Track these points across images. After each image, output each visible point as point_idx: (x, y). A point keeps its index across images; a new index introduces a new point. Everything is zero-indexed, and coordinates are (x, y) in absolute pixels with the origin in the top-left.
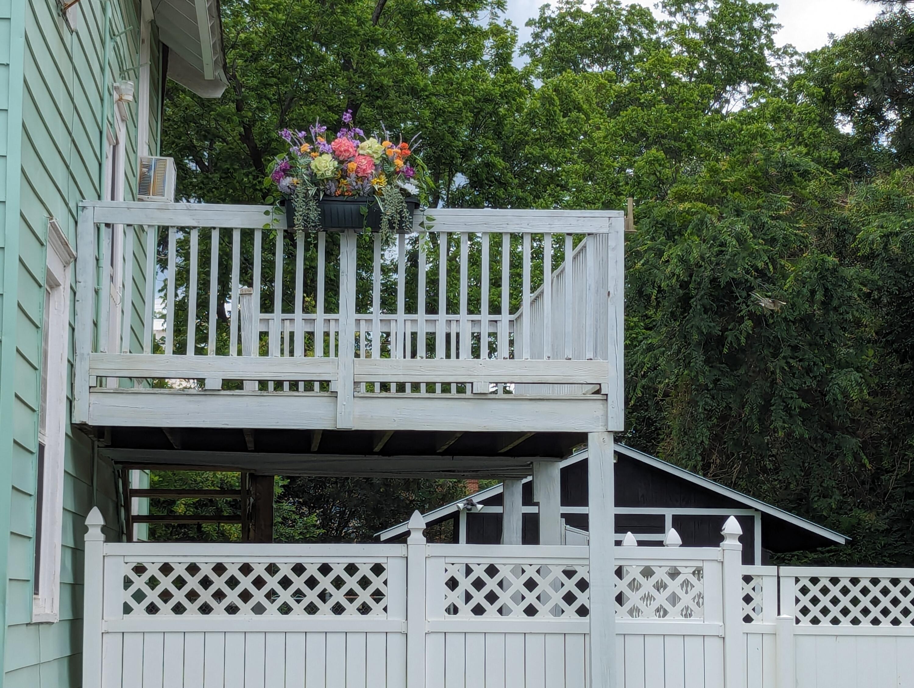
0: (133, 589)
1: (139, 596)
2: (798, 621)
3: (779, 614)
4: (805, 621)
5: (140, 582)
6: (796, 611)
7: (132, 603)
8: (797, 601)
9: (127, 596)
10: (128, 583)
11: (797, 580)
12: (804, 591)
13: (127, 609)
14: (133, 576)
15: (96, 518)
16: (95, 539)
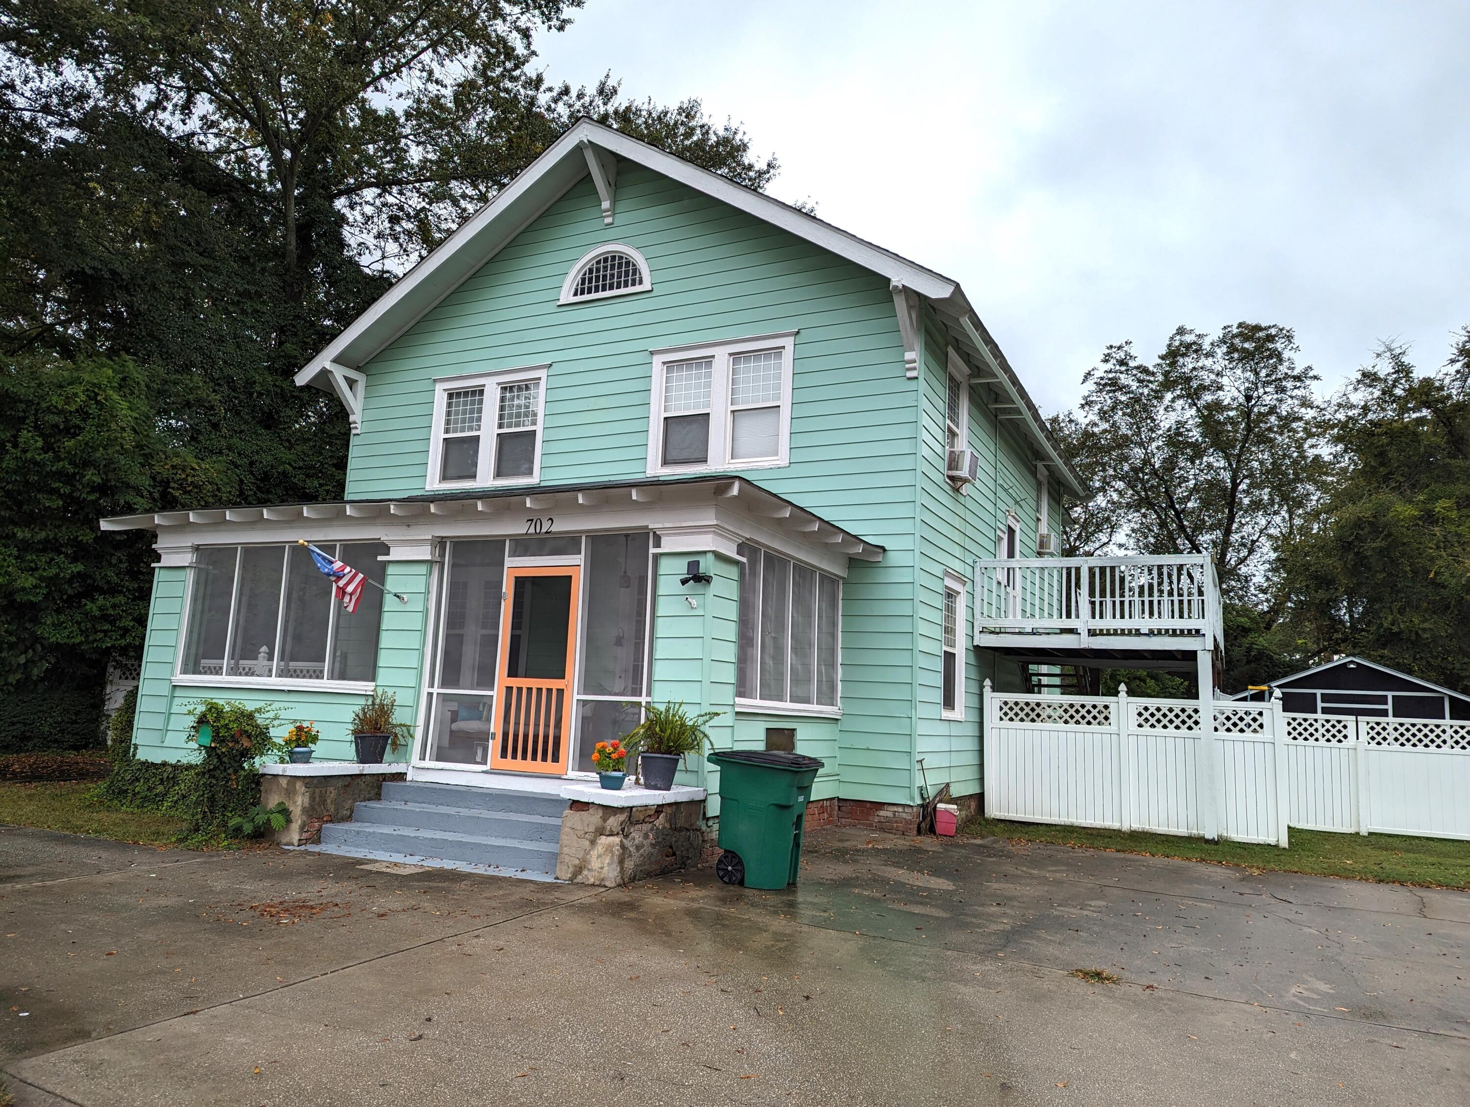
0: (1003, 711)
1: (1006, 714)
2: (1369, 743)
3: (1358, 739)
4: (1373, 743)
5: (1006, 709)
6: (1368, 738)
7: (1003, 717)
8: (1368, 733)
9: (1001, 714)
10: (1001, 709)
11: (1368, 723)
12: (1372, 728)
13: (1001, 719)
14: (1003, 706)
15: (988, 682)
16: (987, 691)
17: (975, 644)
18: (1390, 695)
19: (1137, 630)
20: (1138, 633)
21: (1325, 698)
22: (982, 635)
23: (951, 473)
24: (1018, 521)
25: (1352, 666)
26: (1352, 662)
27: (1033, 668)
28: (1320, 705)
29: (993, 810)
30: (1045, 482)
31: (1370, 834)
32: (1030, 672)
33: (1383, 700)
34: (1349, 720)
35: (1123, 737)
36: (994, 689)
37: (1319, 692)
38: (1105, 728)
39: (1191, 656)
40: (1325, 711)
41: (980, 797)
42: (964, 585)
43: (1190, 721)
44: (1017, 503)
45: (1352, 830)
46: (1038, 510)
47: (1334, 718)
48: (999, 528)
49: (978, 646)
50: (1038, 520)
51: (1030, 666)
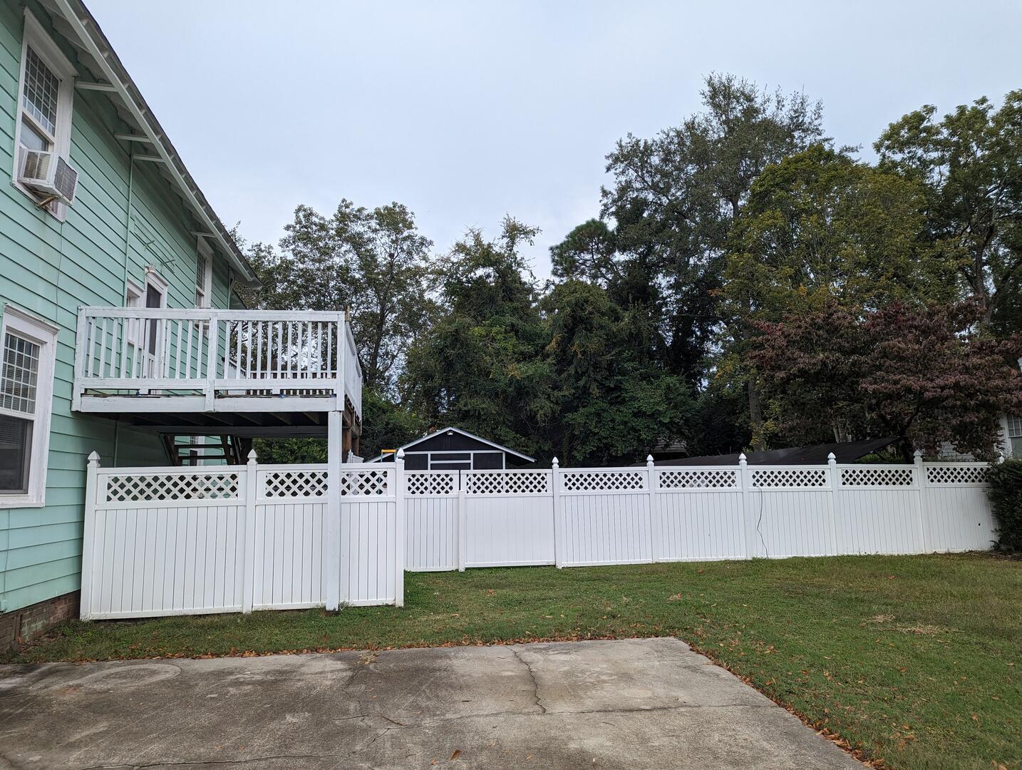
0: (112, 489)
1: (115, 492)
2: (468, 492)
3: (460, 489)
4: (471, 492)
5: (115, 487)
6: (467, 488)
7: (112, 496)
9: (109, 492)
10: (109, 486)
11: (468, 475)
12: (470, 480)
13: (109, 498)
14: (112, 483)
15: (94, 456)
16: (93, 467)
17: (73, 409)
18: (472, 452)
19: (268, 391)
20: (269, 394)
21: (434, 457)
22: (84, 398)
23: (28, 181)
24: (166, 285)
25: (451, 434)
26: (450, 431)
27: (179, 440)
28: (430, 462)
29: (90, 610)
30: (209, 259)
31: (467, 569)
32: (176, 443)
33: (468, 457)
34: (454, 473)
35: (250, 507)
36: (103, 463)
37: (429, 453)
38: (232, 499)
39: (323, 417)
40: (434, 467)
41: (76, 596)
42: (55, 334)
43: (319, 484)
44: (163, 263)
45: (454, 568)
46: (200, 283)
47: (443, 472)
48: (128, 280)
49: (77, 411)
50: (201, 295)
51: (177, 438)
